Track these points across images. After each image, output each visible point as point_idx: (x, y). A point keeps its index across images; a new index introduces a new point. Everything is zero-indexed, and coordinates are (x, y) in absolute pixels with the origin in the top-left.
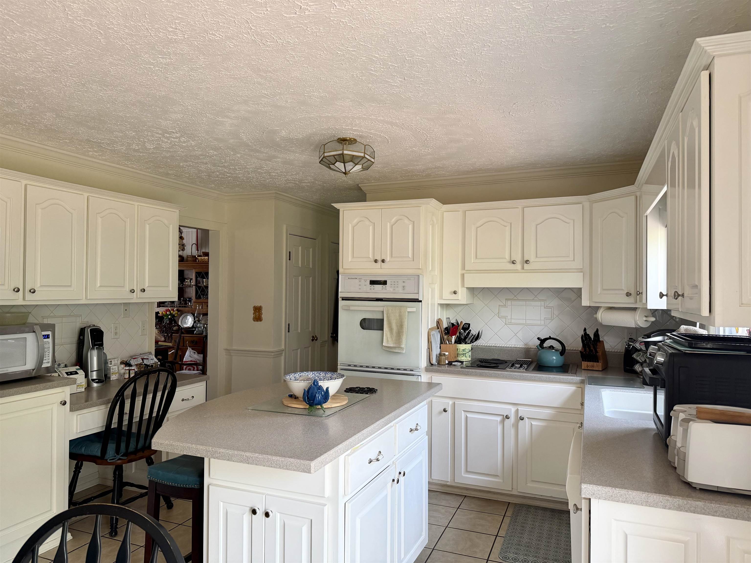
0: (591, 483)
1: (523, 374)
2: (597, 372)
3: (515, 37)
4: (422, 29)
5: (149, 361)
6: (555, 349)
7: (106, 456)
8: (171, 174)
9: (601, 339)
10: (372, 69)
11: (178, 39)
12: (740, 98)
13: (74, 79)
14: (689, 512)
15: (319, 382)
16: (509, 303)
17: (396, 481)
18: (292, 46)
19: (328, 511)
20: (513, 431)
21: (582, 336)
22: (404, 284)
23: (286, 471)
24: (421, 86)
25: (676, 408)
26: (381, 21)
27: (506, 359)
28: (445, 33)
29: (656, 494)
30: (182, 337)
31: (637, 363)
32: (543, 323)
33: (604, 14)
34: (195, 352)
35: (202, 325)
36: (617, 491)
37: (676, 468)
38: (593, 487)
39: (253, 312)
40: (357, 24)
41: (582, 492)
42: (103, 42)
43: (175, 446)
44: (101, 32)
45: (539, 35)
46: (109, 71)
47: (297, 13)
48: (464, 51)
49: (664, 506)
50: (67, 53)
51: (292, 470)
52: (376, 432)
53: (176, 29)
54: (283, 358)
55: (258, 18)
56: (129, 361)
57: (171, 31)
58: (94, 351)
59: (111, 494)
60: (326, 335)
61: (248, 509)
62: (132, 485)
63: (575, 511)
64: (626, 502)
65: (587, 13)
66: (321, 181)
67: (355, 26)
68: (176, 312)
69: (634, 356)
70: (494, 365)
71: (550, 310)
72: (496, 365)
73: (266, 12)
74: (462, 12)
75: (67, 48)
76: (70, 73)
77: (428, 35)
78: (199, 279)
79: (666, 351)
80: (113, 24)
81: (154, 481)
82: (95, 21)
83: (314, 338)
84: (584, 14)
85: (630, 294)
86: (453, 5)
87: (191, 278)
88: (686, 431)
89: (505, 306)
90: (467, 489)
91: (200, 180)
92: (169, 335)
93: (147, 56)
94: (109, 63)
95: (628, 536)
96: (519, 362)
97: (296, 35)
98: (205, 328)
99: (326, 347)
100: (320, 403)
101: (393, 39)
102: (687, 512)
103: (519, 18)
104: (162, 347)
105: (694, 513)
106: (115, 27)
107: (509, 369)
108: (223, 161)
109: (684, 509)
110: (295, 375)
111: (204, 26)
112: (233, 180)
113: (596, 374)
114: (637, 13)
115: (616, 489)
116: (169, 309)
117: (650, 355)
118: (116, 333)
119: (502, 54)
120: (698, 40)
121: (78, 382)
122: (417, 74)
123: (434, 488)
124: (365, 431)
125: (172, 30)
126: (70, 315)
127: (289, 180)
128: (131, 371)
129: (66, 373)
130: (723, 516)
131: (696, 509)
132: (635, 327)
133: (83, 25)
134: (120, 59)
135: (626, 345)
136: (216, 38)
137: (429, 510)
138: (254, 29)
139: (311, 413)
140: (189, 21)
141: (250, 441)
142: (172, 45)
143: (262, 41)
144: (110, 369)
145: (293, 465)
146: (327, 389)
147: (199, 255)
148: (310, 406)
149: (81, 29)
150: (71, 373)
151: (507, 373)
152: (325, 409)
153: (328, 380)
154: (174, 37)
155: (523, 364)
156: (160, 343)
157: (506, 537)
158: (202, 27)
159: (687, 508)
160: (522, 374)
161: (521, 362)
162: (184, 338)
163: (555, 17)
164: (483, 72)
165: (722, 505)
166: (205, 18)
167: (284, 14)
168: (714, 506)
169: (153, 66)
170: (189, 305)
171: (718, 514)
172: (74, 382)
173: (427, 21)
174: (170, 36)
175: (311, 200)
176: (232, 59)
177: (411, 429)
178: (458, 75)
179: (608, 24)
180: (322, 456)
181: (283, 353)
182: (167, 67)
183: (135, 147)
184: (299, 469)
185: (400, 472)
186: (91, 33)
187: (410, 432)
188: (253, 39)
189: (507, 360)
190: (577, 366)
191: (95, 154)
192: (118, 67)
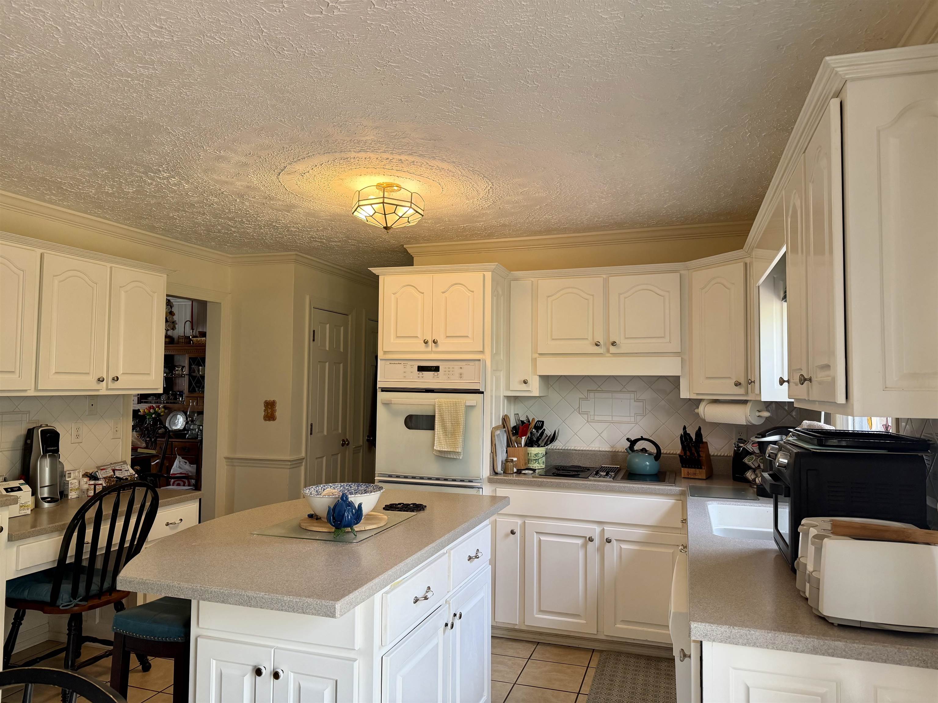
0: (703, 620)
1: (610, 484)
2: (701, 481)
3: (601, 56)
4: (484, 41)
5: (122, 473)
6: (648, 452)
7: (58, 602)
8: (157, 228)
9: (704, 440)
10: (421, 92)
11: (165, 43)
12: (879, 132)
13: (22, 93)
14: (826, 656)
15: (349, 496)
16: (592, 395)
17: (449, 625)
18: (316, 58)
19: (358, 667)
20: (597, 558)
21: (681, 436)
22: (461, 371)
23: (303, 615)
24: (482, 117)
25: (804, 521)
26: (432, 28)
27: (588, 466)
28: (513, 47)
29: (785, 633)
30: (169, 442)
31: (748, 470)
32: (634, 421)
33: (710, 29)
34: (186, 461)
35: (196, 427)
36: (736, 631)
37: (807, 599)
38: (705, 626)
39: (264, 408)
40: (402, 31)
41: (692, 633)
42: (62, 43)
43: (149, 584)
44: (59, 28)
45: (630, 54)
46: (71, 83)
47: (324, 13)
48: (537, 72)
49: (795, 649)
50: (12, 56)
51: (309, 614)
52: (424, 561)
53: (162, 28)
54: (303, 468)
55: (271, 17)
56: (95, 473)
57: (155, 31)
58: (46, 459)
59: (63, 654)
60: (361, 440)
61: (250, 668)
62: (95, 640)
63: (682, 659)
64: (747, 645)
65: (690, 28)
66: (355, 240)
67: (399, 33)
68: (163, 409)
69: (746, 461)
70: (574, 473)
71: (642, 403)
72: (576, 473)
73: (282, 9)
74: (536, 20)
75: (12, 49)
76: (16, 84)
77: (491, 48)
78: (193, 366)
79: (790, 450)
80: (74, 17)
81: (122, 633)
82: (50, 13)
83: (344, 442)
84: (686, 28)
85: (740, 384)
86: (524, 10)
87: (184, 365)
88: (819, 551)
89: (587, 399)
90: (541, 634)
91: (197, 236)
92: (153, 439)
93: (122, 64)
94: (70, 73)
95: (751, 690)
96: (605, 469)
97: (321, 43)
98: (201, 430)
99: (361, 454)
100: (350, 525)
101: (448, 53)
102: (824, 655)
103: (607, 31)
104: (142, 456)
105: (833, 656)
106: (77, 22)
107: (593, 478)
108: (227, 211)
109: (820, 652)
110: (318, 488)
111: (199, 25)
112: (239, 236)
113: (699, 484)
114: (750, 30)
115: (735, 627)
116: (153, 406)
117: (769, 456)
118: (78, 436)
119: (585, 78)
120: (827, 58)
121: (22, 501)
122: (478, 101)
123: (499, 633)
124: (409, 560)
125: (156, 29)
126: (13, 412)
127: (313, 238)
128: (97, 486)
129: (4, 489)
130: (870, 660)
131: (835, 651)
132: (745, 424)
133: (33, 18)
134: (85, 68)
135: (735, 447)
136: (215, 42)
137: (492, 663)
138: (266, 33)
139: (338, 538)
140: (178, 17)
141: (254, 576)
142: (156, 50)
143: (277, 49)
144: (68, 484)
145: (312, 607)
146: (360, 506)
147: (194, 335)
148: (336, 528)
149: (31, 23)
150: (12, 490)
151: (590, 483)
152: (357, 532)
153: (362, 493)
154: (158, 39)
155: (610, 471)
156: (139, 450)
157: (590, 694)
158: (196, 27)
159: (824, 650)
160: (608, 484)
161: (607, 469)
162: (172, 443)
163: (650, 32)
164: (560, 101)
165: (868, 645)
166: (201, 15)
167: (307, 13)
168: (857, 646)
169: (130, 78)
170: (179, 400)
171: (862, 657)
172: (15, 501)
173: (492, 30)
174: (153, 37)
175: (342, 264)
176: (238, 73)
177: (469, 556)
178: (530, 104)
179: (714, 43)
180: (351, 594)
181: (303, 462)
182: (150, 80)
183: (109, 190)
184: (319, 612)
185: (455, 614)
186: (45, 30)
187: (469, 560)
188: (266, 46)
189: (590, 467)
190: (676, 473)
191: (54, 198)
192: (84, 79)
